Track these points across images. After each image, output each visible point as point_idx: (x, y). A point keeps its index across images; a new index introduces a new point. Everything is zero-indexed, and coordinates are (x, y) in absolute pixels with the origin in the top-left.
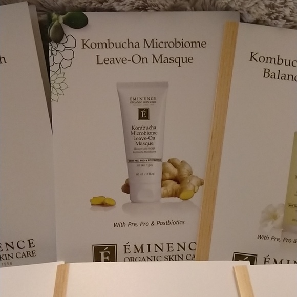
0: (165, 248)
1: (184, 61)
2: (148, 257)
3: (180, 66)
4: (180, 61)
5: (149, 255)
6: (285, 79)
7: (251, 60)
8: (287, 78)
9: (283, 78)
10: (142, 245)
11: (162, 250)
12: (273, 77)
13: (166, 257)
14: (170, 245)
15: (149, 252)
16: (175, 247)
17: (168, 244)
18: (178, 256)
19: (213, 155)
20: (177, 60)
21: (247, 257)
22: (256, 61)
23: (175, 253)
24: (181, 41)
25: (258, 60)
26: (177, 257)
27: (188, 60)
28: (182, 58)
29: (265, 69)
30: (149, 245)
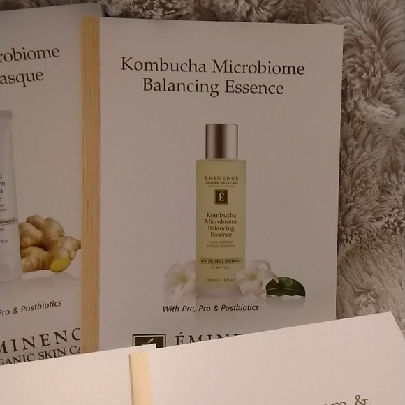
0: (38, 341)
1: (30, 78)
2: (14, 358)
3: (25, 86)
4: (24, 79)
5: (16, 355)
6: (174, 90)
7: (124, 68)
8: (176, 88)
9: (171, 89)
10: (4, 343)
11: (33, 346)
12: (157, 88)
13: (41, 354)
14: (45, 337)
15: (15, 350)
16: (52, 338)
17: (42, 336)
18: (59, 350)
19: (88, 206)
20: (20, 78)
21: (152, 339)
22: (131, 69)
23: (53, 346)
24: (21, 51)
25: (133, 67)
26: (56, 351)
27: (36, 77)
28: (27, 74)
29: (145, 79)
30: (14, 341)
